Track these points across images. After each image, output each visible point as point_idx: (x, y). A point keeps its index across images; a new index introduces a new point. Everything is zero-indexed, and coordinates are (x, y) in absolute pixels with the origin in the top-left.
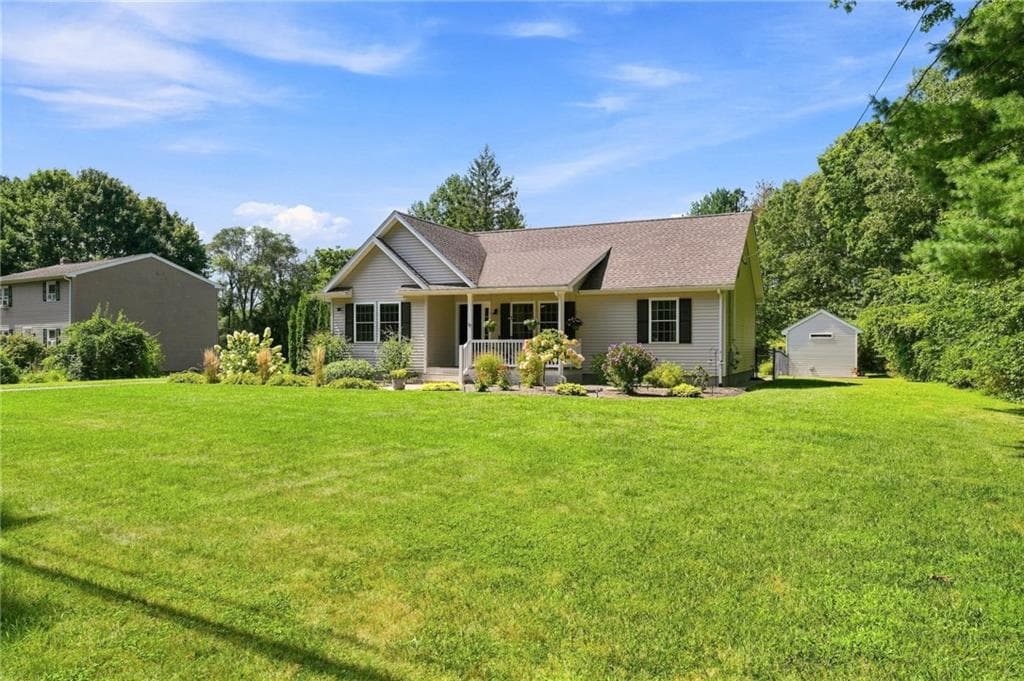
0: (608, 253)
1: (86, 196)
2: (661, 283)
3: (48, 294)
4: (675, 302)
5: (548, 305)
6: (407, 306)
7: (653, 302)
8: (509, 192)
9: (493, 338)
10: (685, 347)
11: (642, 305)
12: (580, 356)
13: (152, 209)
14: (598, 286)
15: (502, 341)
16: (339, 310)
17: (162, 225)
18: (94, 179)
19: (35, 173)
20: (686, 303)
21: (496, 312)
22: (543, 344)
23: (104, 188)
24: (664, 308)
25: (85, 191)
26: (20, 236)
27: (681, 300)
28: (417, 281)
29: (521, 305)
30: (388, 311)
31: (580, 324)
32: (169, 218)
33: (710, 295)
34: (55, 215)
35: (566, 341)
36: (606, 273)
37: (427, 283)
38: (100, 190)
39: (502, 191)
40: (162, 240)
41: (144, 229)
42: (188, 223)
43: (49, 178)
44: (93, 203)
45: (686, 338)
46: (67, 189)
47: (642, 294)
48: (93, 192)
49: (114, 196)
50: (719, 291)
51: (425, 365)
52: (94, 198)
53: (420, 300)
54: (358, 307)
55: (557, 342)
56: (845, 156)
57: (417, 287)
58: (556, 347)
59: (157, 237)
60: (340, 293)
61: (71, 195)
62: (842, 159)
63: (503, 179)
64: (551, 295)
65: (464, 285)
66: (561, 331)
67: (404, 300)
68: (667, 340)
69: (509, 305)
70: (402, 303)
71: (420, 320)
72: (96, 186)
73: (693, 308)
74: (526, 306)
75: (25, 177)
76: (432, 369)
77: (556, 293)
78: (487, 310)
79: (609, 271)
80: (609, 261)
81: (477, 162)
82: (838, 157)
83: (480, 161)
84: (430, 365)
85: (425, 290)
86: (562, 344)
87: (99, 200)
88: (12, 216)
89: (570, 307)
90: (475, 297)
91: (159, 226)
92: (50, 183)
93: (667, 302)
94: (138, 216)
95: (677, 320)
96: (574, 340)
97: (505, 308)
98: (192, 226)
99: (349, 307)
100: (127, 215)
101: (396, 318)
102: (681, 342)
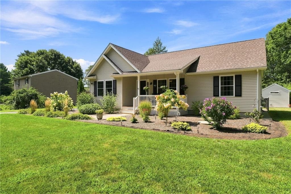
0: (199, 58)
1: (50, 56)
2: (225, 68)
3: (26, 82)
4: (233, 76)
5: (173, 80)
6: (115, 81)
7: (221, 77)
8: (165, 50)
9: (150, 94)
10: (238, 98)
11: (216, 78)
12: (186, 104)
13: (68, 59)
14: (195, 71)
15: (153, 96)
16: (92, 84)
17: (70, 64)
18: (52, 51)
19: (38, 51)
20: (239, 78)
21: (151, 84)
22: (165, 98)
23: (55, 54)
24: (227, 80)
25: (50, 54)
26: (32, 67)
27: (236, 76)
28: (119, 72)
29: (161, 81)
30: (109, 83)
31: (187, 88)
32: (73, 62)
33: (252, 73)
34: (41, 61)
35: (178, 96)
36: (198, 66)
37: (122, 72)
38: (53, 55)
39: (163, 50)
40: (70, 68)
41: (65, 65)
42: (78, 63)
43: (41, 52)
44: (51, 58)
45: (239, 94)
46: (45, 55)
47: (216, 74)
48: (52, 55)
49: (57, 56)
50: (258, 70)
51: (122, 106)
52: (52, 57)
53: (119, 79)
54: (98, 82)
55: (174, 97)
56: (280, 31)
57: (118, 73)
58: (173, 100)
59: (68, 67)
60: (92, 77)
61: (46, 56)
62: (278, 32)
63: (163, 47)
64: (173, 75)
65: (136, 72)
66: (177, 91)
67: (114, 79)
68: (229, 95)
69: (156, 80)
70: (113, 80)
71: (120, 87)
72: (52, 53)
73: (242, 79)
74: (163, 81)
75: (35, 52)
76: (124, 107)
77: (175, 73)
78: (148, 83)
79: (199, 65)
80: (199, 61)
81: (155, 42)
82: (277, 31)
83: (156, 41)
84: (124, 105)
85: (121, 75)
86: (176, 98)
87: (53, 57)
88: (30, 62)
89: (182, 81)
90: (141, 77)
91: (69, 64)
92: (41, 53)
93: (228, 77)
94: (63, 61)
95: (234, 86)
96: (183, 96)
97: (155, 82)
98: (79, 64)
99: (95, 82)
100: (60, 61)
101: (111, 86)
102: (236, 96)
